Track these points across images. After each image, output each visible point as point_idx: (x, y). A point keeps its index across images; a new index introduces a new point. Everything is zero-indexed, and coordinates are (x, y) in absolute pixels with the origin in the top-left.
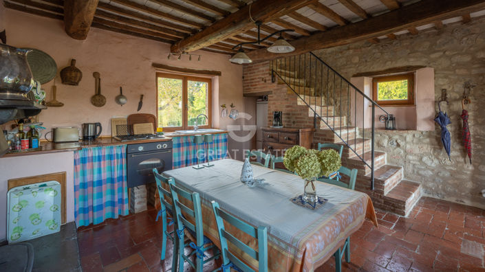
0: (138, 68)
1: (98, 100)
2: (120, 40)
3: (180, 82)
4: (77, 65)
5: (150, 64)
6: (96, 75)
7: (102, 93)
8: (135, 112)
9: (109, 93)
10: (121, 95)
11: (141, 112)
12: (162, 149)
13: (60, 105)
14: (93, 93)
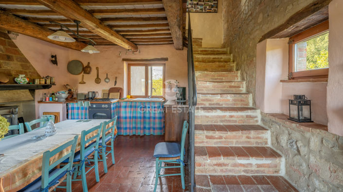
0: (115, 63)
1: (98, 81)
2: (106, 49)
3: (144, 68)
4: (90, 65)
5: (121, 59)
6: (97, 68)
7: (99, 77)
8: (113, 86)
9: (102, 77)
10: (107, 78)
11: (116, 86)
12: (105, 108)
13: (84, 83)
14: (96, 77)
